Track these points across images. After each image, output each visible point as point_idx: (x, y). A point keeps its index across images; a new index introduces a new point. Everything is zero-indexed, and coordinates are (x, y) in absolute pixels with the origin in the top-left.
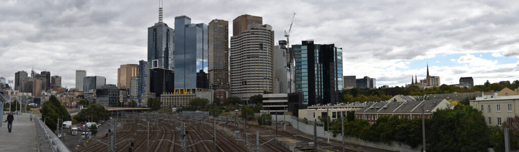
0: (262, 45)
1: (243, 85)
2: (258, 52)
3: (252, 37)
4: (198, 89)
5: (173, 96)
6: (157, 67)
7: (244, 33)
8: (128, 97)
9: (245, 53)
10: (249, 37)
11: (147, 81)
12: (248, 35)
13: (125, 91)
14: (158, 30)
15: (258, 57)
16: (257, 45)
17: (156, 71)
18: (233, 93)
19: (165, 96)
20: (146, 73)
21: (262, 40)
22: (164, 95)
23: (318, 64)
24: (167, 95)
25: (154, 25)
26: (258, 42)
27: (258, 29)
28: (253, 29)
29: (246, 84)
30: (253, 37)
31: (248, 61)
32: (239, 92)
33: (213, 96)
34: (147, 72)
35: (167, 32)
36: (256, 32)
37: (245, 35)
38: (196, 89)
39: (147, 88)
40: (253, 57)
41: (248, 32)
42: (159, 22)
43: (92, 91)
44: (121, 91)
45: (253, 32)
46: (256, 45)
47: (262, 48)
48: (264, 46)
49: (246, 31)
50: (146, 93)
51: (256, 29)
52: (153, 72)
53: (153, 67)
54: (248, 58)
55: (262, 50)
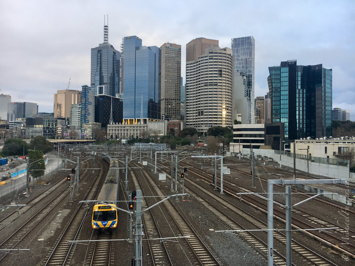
0: (221, 71)
1: (199, 115)
2: (217, 80)
3: (210, 62)
4: (149, 120)
5: (121, 127)
6: (103, 94)
7: (202, 58)
8: (68, 128)
9: (202, 81)
10: (207, 62)
11: (91, 109)
12: (206, 60)
13: (64, 121)
14: (104, 52)
15: (217, 85)
16: (217, 71)
17: (101, 99)
18: (188, 124)
19: (113, 127)
20: (90, 100)
21: (221, 65)
22: (111, 125)
23: (299, 90)
24: (114, 125)
25: (98, 46)
26: (217, 68)
27: (217, 53)
28: (212, 53)
29: (202, 115)
30: (212, 62)
31: (205, 89)
32: (194, 123)
33: (166, 127)
34: (92, 100)
35: (113, 55)
36: (215, 56)
37: (202, 60)
38: (147, 119)
39: (91, 118)
40: (212, 85)
41: (206, 57)
42: (104, 43)
43: (20, 120)
44: (59, 121)
45: (212, 56)
46: (214, 71)
47: (221, 74)
48: (223, 73)
49: (203, 55)
50: (91, 123)
51: (215, 53)
52: (98, 99)
53: (98, 95)
54: (205, 86)
55: (221, 77)
